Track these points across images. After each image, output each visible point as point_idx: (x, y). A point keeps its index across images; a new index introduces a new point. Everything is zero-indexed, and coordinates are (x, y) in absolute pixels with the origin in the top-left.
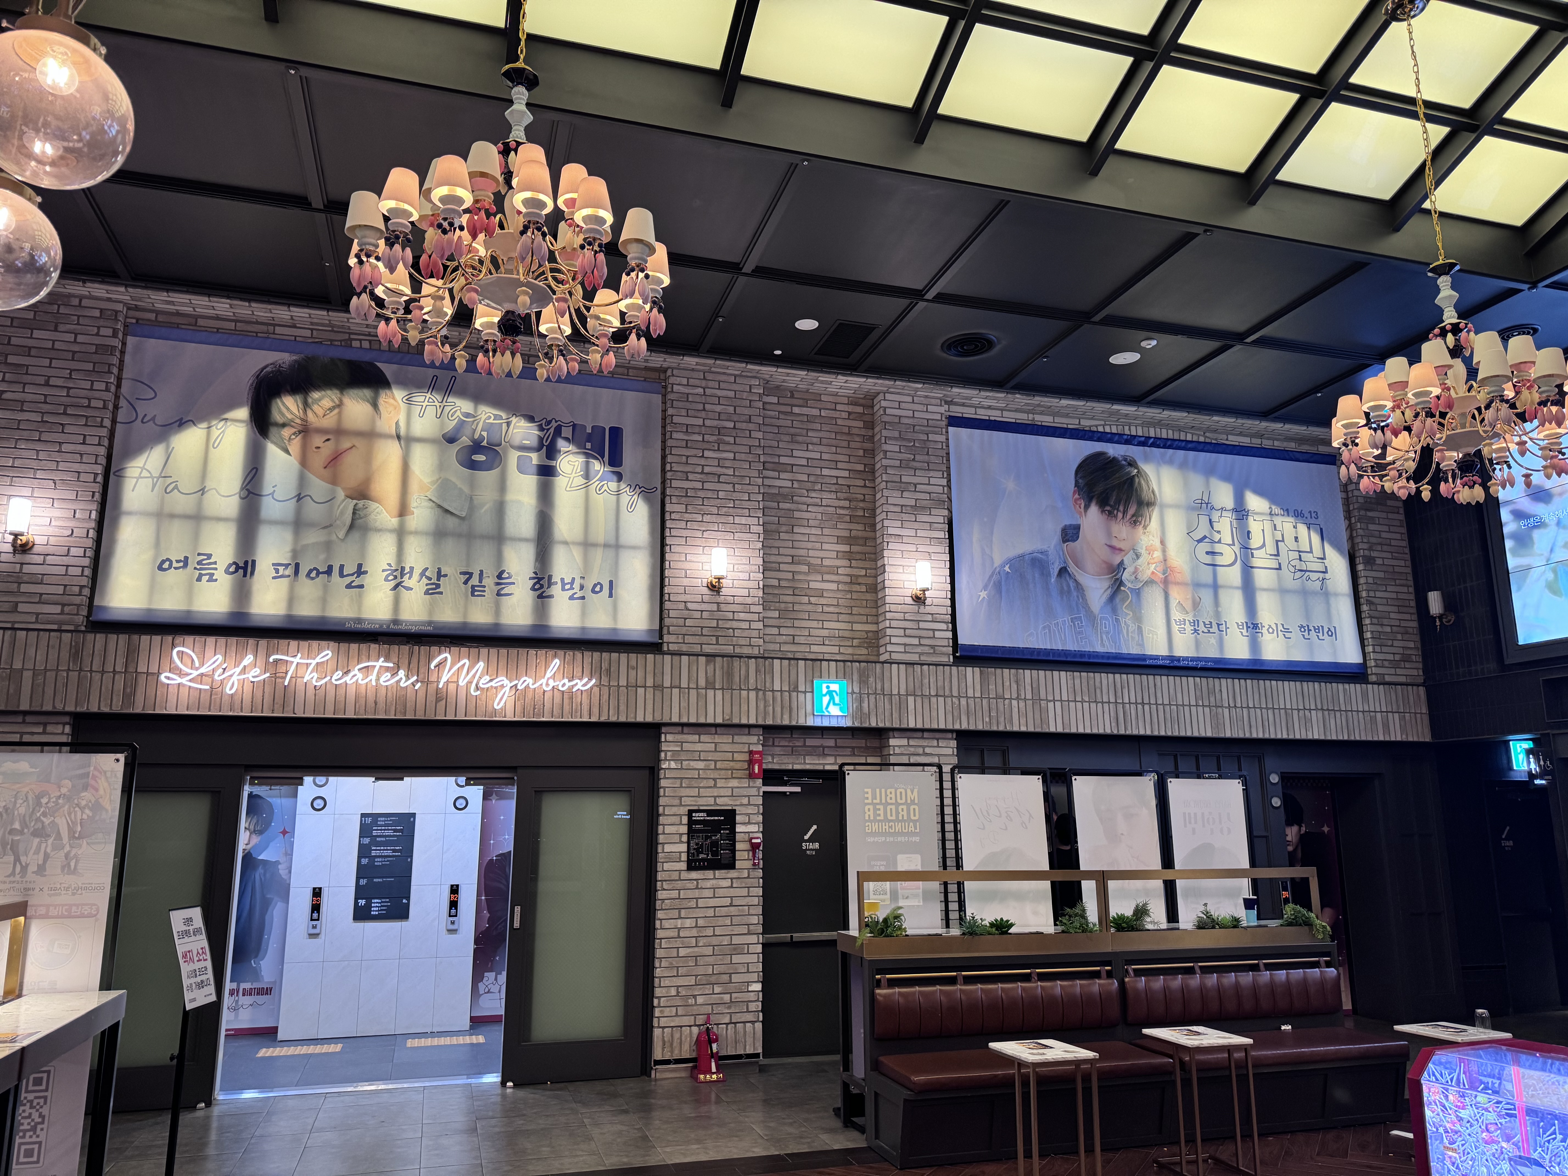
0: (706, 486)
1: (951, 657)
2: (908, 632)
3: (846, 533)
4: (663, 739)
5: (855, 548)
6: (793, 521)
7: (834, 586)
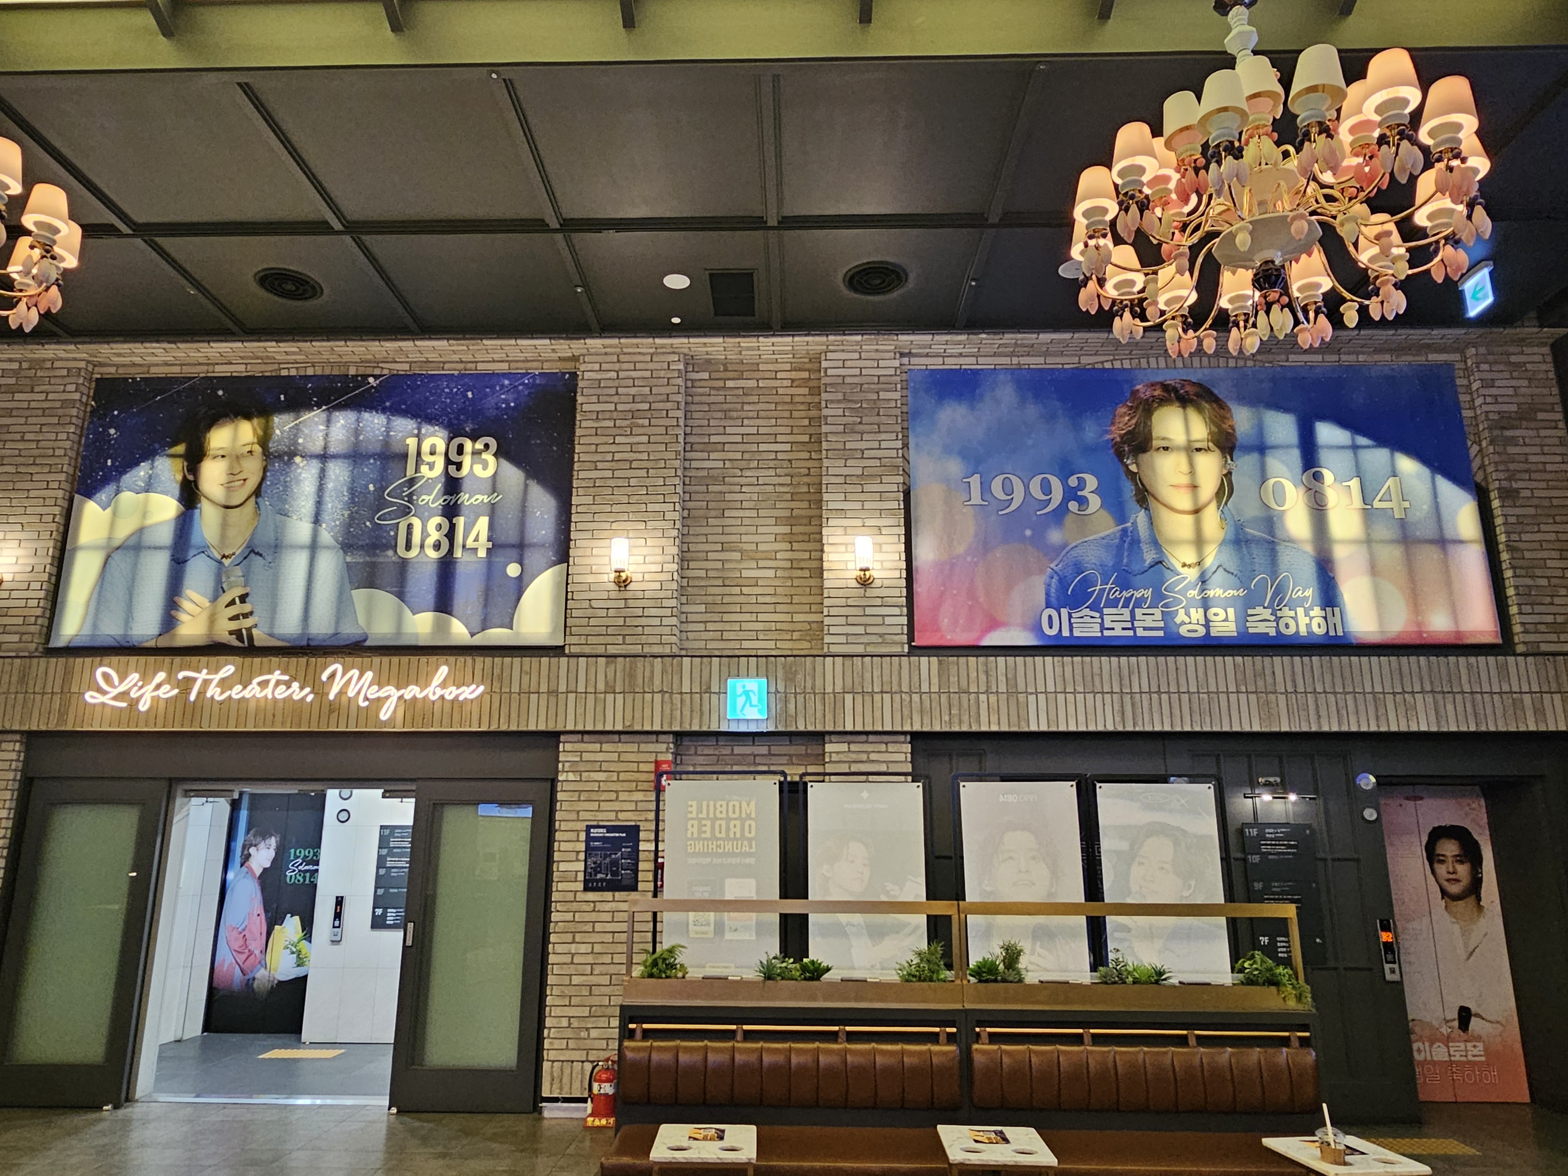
0: (617, 474)
1: (906, 646)
2: (851, 620)
3: (787, 513)
4: (561, 749)
5: (795, 529)
6: (723, 505)
7: (771, 573)
